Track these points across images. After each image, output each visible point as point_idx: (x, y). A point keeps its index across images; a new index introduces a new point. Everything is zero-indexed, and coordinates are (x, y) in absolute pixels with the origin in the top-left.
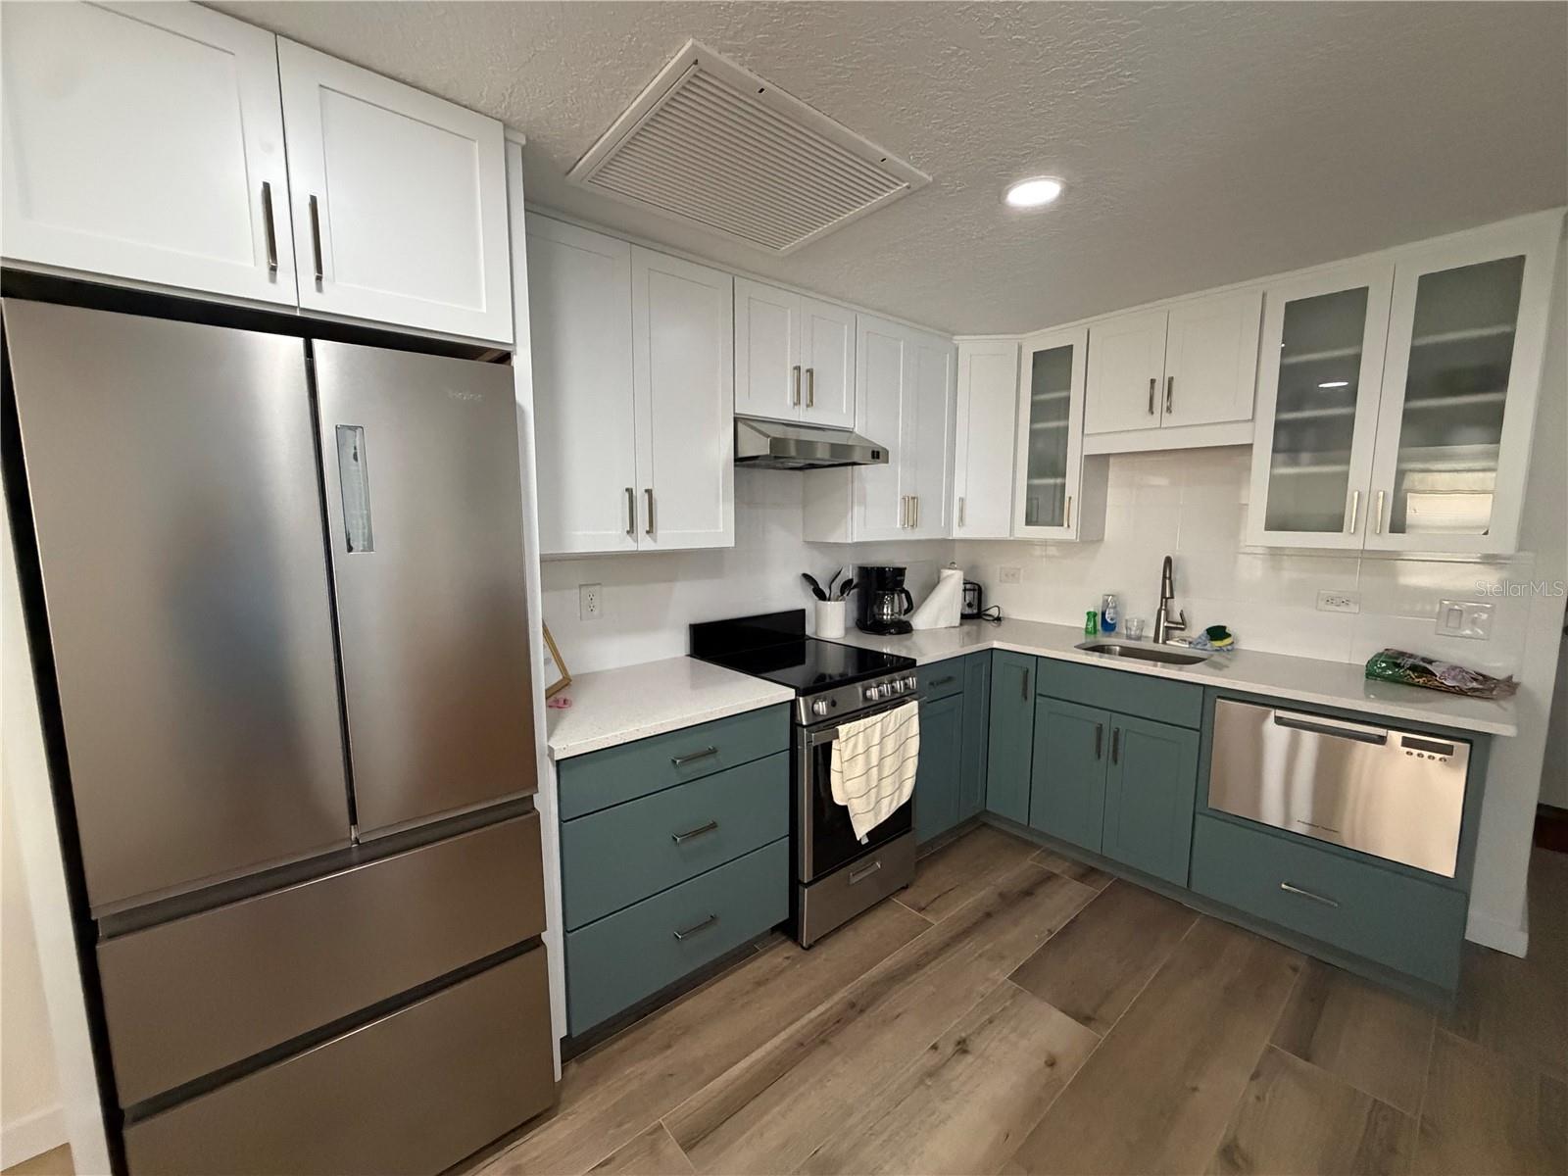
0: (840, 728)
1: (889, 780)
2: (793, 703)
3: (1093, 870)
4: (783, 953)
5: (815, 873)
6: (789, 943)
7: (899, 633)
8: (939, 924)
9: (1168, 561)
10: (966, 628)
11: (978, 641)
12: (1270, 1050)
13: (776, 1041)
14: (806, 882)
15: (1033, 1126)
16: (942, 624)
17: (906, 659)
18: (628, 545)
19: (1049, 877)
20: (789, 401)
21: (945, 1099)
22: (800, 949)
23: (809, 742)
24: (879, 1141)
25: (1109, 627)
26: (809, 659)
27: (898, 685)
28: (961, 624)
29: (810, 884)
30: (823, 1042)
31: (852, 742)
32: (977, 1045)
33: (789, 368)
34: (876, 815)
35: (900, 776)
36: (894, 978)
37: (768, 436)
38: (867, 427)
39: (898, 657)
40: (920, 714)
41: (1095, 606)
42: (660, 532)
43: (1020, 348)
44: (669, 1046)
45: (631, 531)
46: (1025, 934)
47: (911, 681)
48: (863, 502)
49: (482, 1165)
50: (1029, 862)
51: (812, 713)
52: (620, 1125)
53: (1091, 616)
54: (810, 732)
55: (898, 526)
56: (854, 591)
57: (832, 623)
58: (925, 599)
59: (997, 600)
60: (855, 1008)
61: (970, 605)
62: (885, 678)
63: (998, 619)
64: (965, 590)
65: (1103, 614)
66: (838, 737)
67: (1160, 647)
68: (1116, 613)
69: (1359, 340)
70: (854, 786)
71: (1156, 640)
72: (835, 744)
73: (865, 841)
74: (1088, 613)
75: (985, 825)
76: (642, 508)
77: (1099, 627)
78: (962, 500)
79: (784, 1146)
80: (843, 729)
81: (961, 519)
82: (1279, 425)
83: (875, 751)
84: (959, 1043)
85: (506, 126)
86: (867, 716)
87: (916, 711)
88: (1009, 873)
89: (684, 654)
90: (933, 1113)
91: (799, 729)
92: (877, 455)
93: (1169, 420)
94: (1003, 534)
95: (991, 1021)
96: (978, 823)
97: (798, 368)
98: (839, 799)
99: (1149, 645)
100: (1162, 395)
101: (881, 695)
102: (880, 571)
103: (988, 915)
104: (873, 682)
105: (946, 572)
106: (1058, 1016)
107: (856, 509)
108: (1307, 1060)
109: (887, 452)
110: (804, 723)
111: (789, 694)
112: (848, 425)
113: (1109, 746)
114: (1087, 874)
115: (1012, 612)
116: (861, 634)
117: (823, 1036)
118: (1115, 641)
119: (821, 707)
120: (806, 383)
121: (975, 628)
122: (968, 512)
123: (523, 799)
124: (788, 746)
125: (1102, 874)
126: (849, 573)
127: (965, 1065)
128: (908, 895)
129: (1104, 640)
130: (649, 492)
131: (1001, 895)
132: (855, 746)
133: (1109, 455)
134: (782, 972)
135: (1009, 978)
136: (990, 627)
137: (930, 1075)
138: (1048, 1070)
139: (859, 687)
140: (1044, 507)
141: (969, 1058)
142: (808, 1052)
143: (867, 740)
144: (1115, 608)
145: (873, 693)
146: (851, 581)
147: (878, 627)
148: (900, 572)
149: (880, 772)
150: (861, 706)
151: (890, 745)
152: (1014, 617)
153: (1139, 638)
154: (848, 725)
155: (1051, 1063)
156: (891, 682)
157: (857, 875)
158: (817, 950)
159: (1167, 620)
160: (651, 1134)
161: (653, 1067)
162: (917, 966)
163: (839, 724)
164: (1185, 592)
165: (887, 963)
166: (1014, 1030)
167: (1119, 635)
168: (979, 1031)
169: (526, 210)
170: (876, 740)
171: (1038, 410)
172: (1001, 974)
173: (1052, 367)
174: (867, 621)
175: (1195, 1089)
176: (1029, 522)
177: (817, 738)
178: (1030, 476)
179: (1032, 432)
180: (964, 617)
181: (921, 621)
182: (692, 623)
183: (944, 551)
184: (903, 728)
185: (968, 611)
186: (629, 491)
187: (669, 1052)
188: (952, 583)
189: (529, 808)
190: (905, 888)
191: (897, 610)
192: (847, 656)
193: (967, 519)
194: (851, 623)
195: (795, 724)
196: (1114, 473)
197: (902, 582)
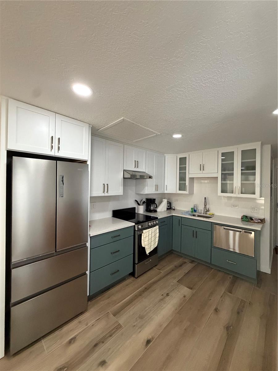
0: (143, 231)
1: (153, 242)
2: (134, 226)
3: (194, 261)
4: (132, 279)
5: (138, 262)
6: (133, 277)
7: (154, 212)
8: (163, 272)
9: (205, 198)
10: (168, 211)
11: (170, 214)
12: (225, 292)
13: (131, 296)
14: (136, 263)
15: (181, 308)
16: (163, 210)
17: (156, 217)
18: (103, 195)
19: (185, 263)
20: (134, 167)
21: (165, 304)
22: (135, 278)
23: (138, 234)
24: (152, 312)
25: (195, 211)
26: (136, 218)
27: (155, 222)
28: (167, 210)
29: (137, 264)
30: (140, 295)
31: (146, 233)
32: (170, 294)
33: (134, 161)
34: (150, 249)
35: (155, 241)
36: (155, 283)
37: (130, 174)
38: (148, 171)
39: (154, 217)
40: (159, 228)
41: (192, 207)
42: (109, 192)
43: (177, 157)
44: (109, 298)
45: (104, 192)
46: (180, 273)
47: (157, 222)
48: (147, 186)
49: (73, 321)
50: (181, 260)
51: (138, 228)
52: (100, 312)
53: (192, 209)
54: (138, 232)
55: (154, 190)
56: (145, 204)
57: (141, 210)
58: (160, 205)
59: (174, 205)
60: (146, 289)
61: (168, 206)
62: (152, 221)
63: (174, 209)
64: (167, 203)
65: (194, 208)
66: (143, 233)
67: (205, 215)
68: (196, 208)
69: (233, 160)
70: (146, 243)
71: (204, 214)
72: (142, 234)
73: (148, 255)
74: (191, 208)
75: (172, 253)
76: (106, 187)
77: (193, 211)
78: (166, 185)
79: (133, 314)
80: (144, 231)
81: (166, 189)
82: (222, 174)
83: (150, 236)
84: (167, 294)
85: (89, 124)
86: (149, 229)
87: (158, 228)
88: (177, 262)
89: (111, 217)
90: (162, 307)
91: (135, 231)
92: (150, 177)
93: (204, 172)
94: (174, 192)
95: (173, 290)
96: (171, 252)
97: (135, 161)
98: (143, 246)
99: (202, 215)
100: (202, 168)
101: (151, 224)
102: (151, 199)
103: (173, 270)
104: (150, 222)
105: (164, 200)
106: (186, 288)
107: (146, 187)
108: (231, 293)
109: (152, 177)
110: (137, 230)
111: (134, 224)
112: (144, 171)
113: (195, 235)
114: (192, 262)
115: (177, 208)
116: (147, 212)
117: (140, 294)
118: (196, 214)
119: (140, 227)
120: (137, 164)
121: (170, 211)
122: (168, 188)
123: (85, 244)
124: (133, 235)
125: (195, 262)
126: (144, 200)
127: (167, 298)
128: (157, 267)
129: (195, 214)
130: (107, 184)
131: (176, 266)
132: (146, 234)
133: (194, 178)
134: (131, 283)
135: (177, 282)
136: (172, 211)
137: (161, 300)
138: (184, 298)
139: (147, 223)
140: (182, 187)
141: (169, 297)
142: (137, 297)
143: (149, 233)
144: (196, 207)
145: (150, 224)
146: (145, 201)
147: (150, 211)
148: (155, 200)
149: (151, 240)
150: (147, 227)
151: (153, 235)
152: (177, 209)
153: (201, 213)
154: (145, 230)
155: (184, 297)
156: (153, 222)
157: (147, 262)
158: (138, 278)
159: (206, 209)
160: (107, 314)
161: (107, 301)
162: (159, 280)
163: (143, 230)
164: (209, 204)
165: (153, 280)
166: (178, 291)
167: (197, 212)
168: (171, 291)
169: (91, 135)
170: (150, 234)
171: (181, 169)
172: (175, 281)
173: (183, 161)
174: (148, 210)
175: (210, 299)
176: (179, 190)
177: (139, 233)
178: (179, 181)
179: (180, 173)
180: (167, 209)
181: (159, 210)
182: (113, 210)
183: (163, 196)
184: (156, 231)
185: (168, 208)
186: (104, 184)
187: (110, 298)
188: (165, 202)
189: (86, 246)
190: (156, 266)
191: (154, 207)
192: (144, 217)
193: (168, 189)
194: (145, 210)
195: (135, 230)
196: (195, 181)
197: (155, 202)
